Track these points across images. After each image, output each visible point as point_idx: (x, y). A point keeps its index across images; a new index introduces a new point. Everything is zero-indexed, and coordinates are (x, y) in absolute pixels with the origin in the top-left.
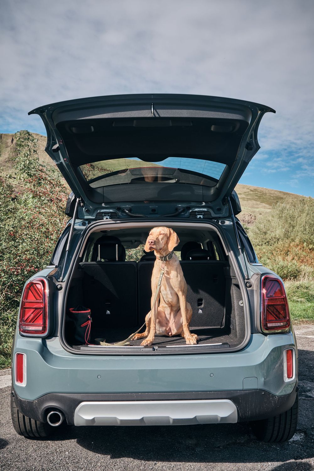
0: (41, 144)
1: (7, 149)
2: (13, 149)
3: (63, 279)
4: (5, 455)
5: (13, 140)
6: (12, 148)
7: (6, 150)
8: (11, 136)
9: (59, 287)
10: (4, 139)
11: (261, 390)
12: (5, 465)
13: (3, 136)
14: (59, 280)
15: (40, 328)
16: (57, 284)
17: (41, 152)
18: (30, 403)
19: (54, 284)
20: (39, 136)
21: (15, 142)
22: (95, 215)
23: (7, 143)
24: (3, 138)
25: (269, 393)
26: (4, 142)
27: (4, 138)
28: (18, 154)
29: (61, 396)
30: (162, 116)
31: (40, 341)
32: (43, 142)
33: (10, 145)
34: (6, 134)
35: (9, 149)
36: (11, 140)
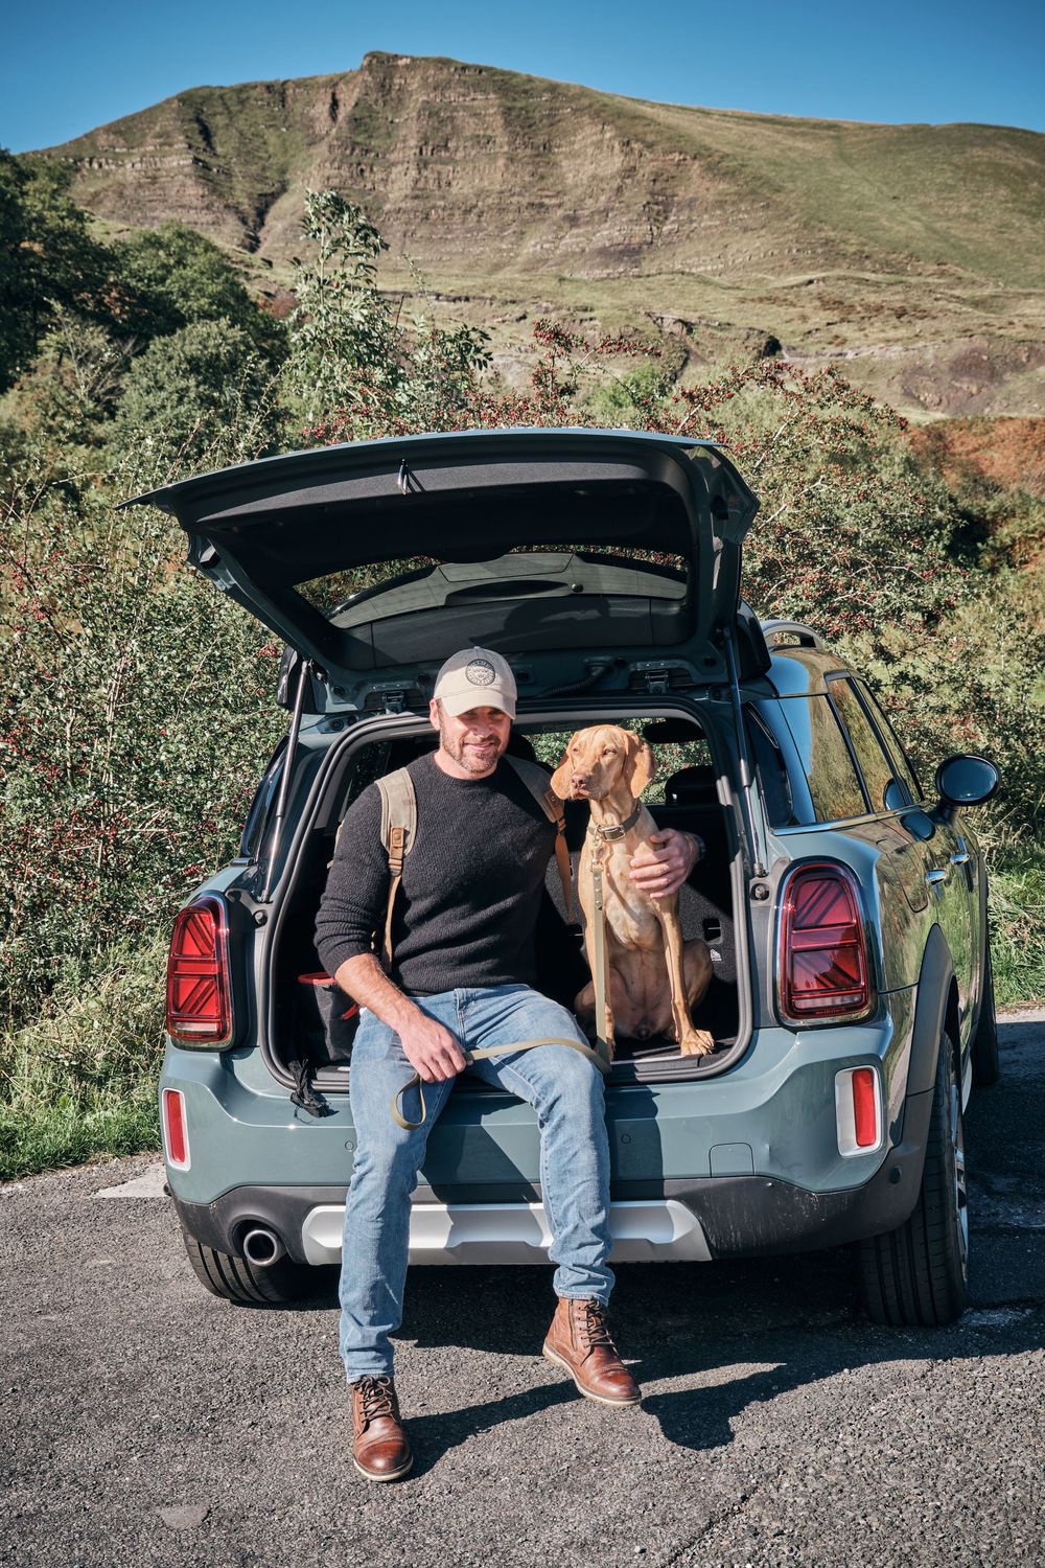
0: (465, 108)
1: (313, 151)
2: (339, 147)
3: (269, 896)
4: (173, 1339)
5: (335, 104)
6: (335, 143)
7: (310, 156)
8: (325, 85)
9: (258, 917)
10: (298, 108)
11: (762, 1177)
12: (166, 1357)
13: (290, 92)
14: (259, 898)
15: (213, 1028)
16: (254, 908)
17: (468, 144)
18: (202, 1210)
19: (247, 911)
20: (452, 70)
21: (343, 112)
22: (361, 698)
23: (311, 120)
24: (289, 100)
25: (790, 1186)
26: (299, 119)
27: (295, 101)
28: (362, 171)
29: (268, 1193)
30: (429, 488)
31: (215, 1059)
32: (472, 95)
33: (324, 132)
34: (305, 80)
35: (322, 149)
36: (327, 106)
